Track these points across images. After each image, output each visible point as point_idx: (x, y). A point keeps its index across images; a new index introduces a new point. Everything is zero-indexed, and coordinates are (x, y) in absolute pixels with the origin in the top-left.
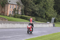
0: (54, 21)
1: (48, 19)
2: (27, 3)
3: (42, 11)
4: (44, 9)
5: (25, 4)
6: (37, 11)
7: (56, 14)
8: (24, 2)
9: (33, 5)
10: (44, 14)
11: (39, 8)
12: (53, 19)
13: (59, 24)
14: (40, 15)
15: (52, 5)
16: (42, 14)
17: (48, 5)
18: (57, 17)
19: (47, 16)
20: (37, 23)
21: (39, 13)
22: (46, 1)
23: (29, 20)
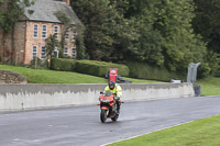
0: (195, 74)
1: (173, 68)
3: (153, 42)
4: (157, 34)
6: (134, 42)
7: (203, 48)
9: (116, 19)
10: (161, 50)
11: (141, 31)
12: (193, 67)
14: (145, 56)
15: (186, 17)
16: (152, 52)
17: (171, 17)
18: (207, 59)
19: (169, 59)
20: (135, 87)
22: (163, 3)
23: (106, 76)
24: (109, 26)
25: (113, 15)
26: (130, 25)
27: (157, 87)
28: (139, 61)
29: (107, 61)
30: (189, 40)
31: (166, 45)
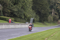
0: (32, 21)
1: (26, 19)
2: (5, 4)
3: (21, 12)
4: (22, 10)
5: (4, 5)
6: (16, 12)
7: (35, 14)
8: (3, 2)
9: (11, 5)
10: (23, 14)
11: (18, 9)
12: (32, 19)
13: (37, 24)
14: (19, 16)
15: (30, 5)
16: (21, 15)
17: (26, 5)
18: (36, 17)
20: (16, 24)
21: (18, 13)
22: (24, 1)
23: (8, 21)
24: (9, 7)
25: (10, 4)
26: (15, 7)
29: (9, 17)
30: (31, 12)
31: (25, 13)
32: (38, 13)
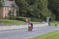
1: (43, 19)
3: (37, 12)
4: (38, 10)
5: (20, 5)
6: (32, 12)
7: (51, 13)
8: (19, 3)
9: (27, 6)
10: (39, 14)
11: (34, 9)
12: (48, 18)
14: (35, 15)
15: (46, 5)
16: (37, 14)
17: (42, 5)
18: (52, 16)
19: (42, 16)
22: (40, 1)
24: (25, 8)
26: (31, 7)
27: (38, 24)
28: (34, 17)
30: (47, 11)
31: (41, 12)
32: (54, 12)
